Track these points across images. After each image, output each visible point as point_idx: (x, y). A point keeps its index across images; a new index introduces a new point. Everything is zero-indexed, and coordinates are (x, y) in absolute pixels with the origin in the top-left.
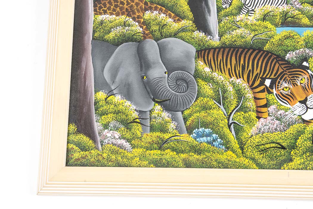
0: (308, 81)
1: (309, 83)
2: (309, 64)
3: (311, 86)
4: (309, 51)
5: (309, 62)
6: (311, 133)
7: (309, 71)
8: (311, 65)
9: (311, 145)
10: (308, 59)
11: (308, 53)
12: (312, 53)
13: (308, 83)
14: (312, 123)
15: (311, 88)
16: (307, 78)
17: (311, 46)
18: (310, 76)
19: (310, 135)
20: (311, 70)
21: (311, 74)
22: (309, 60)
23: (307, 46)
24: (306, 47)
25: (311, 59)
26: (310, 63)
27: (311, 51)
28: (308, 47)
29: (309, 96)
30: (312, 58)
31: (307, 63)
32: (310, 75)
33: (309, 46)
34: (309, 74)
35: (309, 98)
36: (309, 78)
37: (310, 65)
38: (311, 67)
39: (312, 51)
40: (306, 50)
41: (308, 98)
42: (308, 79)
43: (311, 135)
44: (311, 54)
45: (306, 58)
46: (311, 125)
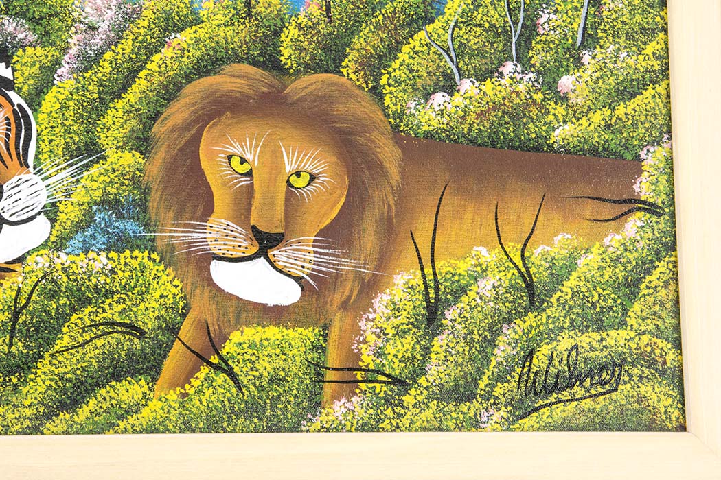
0: (8, 129)
1: (12, 135)
2: (14, 70)
3: (17, 148)
4: (14, 24)
5: (15, 63)
6: (9, 307)
7: (12, 94)
8: (22, 74)
9: (6, 348)
10: (13, 53)
11: (10, 33)
12: (24, 34)
13: (7, 136)
14: (13, 274)
15: (18, 154)
16: (7, 119)
17: (24, 9)
18: (14, 111)
19: (6, 314)
20: (19, 91)
21: (19, 105)
22: (15, 58)
23: (11, 8)
24: (6, 14)
25: (20, 52)
26: (18, 67)
27: (22, 26)
28: (14, 12)
29: (10, 182)
30: (24, 51)
31: (7, 68)
32: (16, 107)
33: (15, 7)
34: (13, 105)
35: (10, 187)
36: (12, 120)
37: (17, 74)
38: (21, 80)
39: (27, 26)
40: (6, 23)
41: (5, 187)
42: (9, 124)
43: (10, 316)
44: (21, 36)
45: (6, 50)
46: (11, 280)
